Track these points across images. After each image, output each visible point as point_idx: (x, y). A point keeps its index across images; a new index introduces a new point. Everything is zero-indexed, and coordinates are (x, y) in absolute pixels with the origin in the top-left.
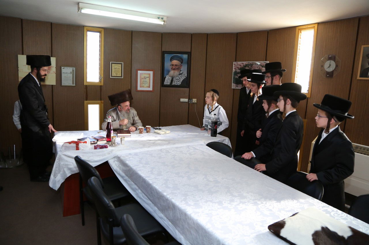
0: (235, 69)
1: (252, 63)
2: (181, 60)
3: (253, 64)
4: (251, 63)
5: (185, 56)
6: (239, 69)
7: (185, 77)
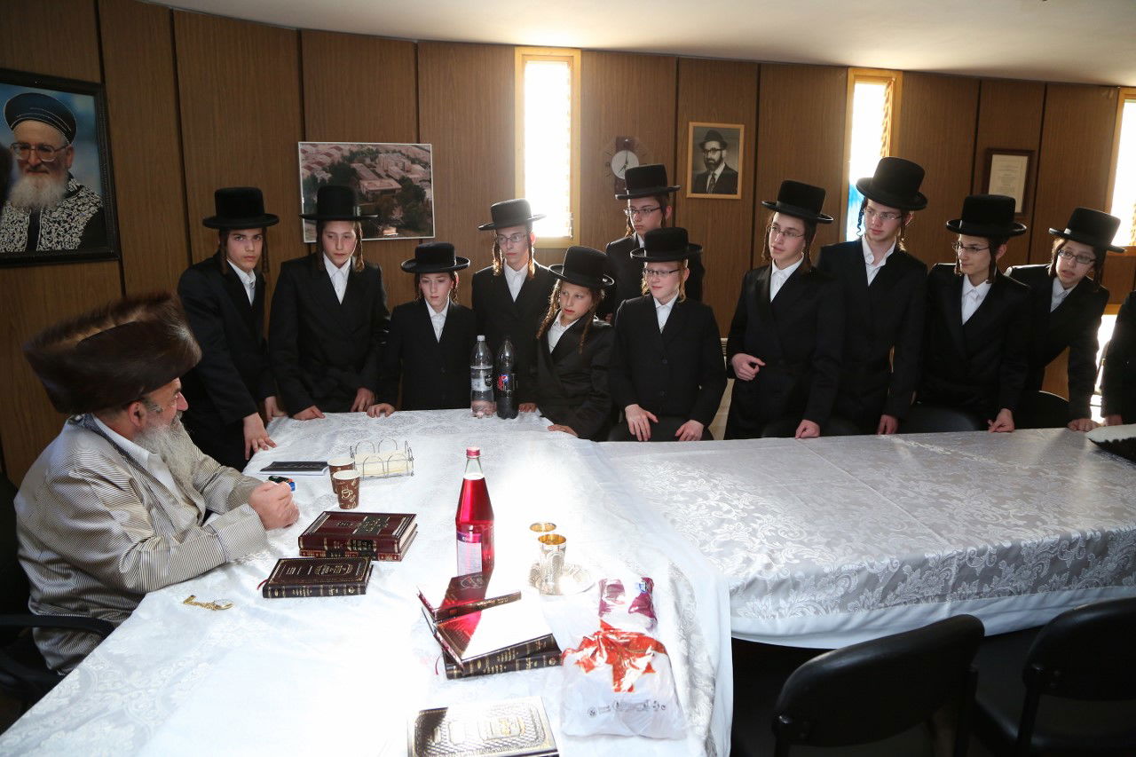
0: (309, 168)
1: (374, 149)
2: (65, 122)
3: (378, 152)
4: (371, 147)
5: (83, 105)
6: (324, 169)
7: (94, 209)
